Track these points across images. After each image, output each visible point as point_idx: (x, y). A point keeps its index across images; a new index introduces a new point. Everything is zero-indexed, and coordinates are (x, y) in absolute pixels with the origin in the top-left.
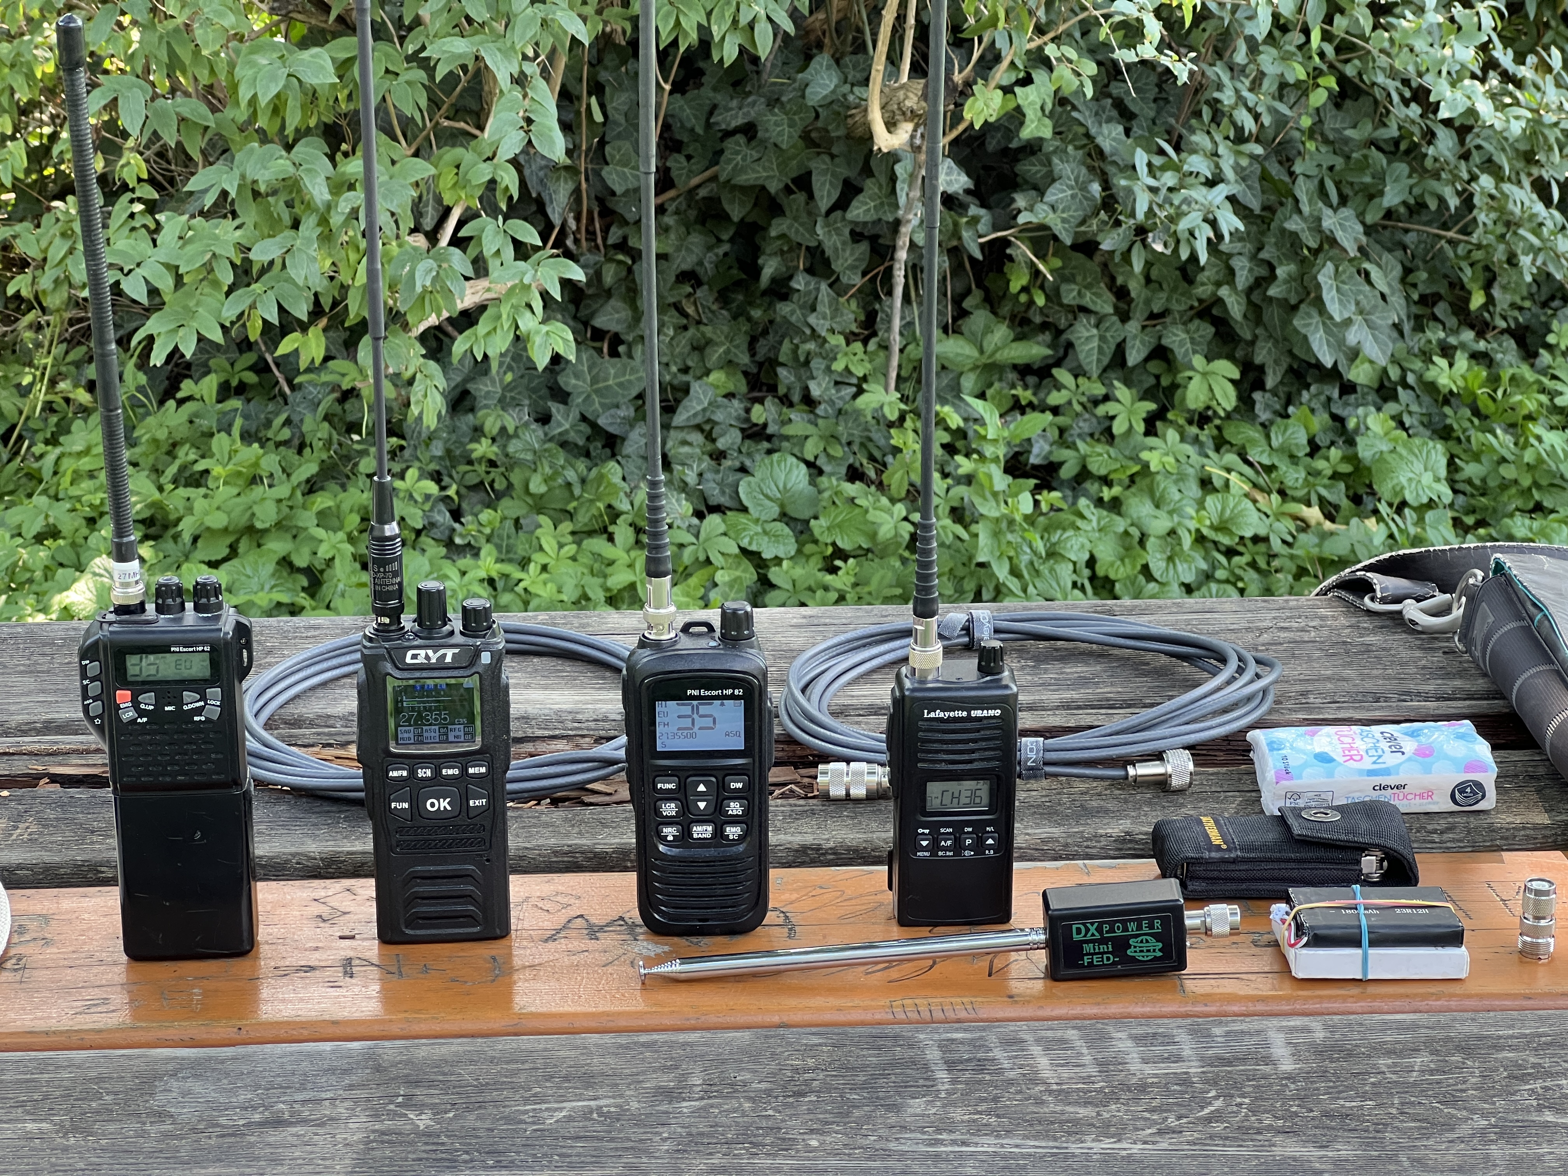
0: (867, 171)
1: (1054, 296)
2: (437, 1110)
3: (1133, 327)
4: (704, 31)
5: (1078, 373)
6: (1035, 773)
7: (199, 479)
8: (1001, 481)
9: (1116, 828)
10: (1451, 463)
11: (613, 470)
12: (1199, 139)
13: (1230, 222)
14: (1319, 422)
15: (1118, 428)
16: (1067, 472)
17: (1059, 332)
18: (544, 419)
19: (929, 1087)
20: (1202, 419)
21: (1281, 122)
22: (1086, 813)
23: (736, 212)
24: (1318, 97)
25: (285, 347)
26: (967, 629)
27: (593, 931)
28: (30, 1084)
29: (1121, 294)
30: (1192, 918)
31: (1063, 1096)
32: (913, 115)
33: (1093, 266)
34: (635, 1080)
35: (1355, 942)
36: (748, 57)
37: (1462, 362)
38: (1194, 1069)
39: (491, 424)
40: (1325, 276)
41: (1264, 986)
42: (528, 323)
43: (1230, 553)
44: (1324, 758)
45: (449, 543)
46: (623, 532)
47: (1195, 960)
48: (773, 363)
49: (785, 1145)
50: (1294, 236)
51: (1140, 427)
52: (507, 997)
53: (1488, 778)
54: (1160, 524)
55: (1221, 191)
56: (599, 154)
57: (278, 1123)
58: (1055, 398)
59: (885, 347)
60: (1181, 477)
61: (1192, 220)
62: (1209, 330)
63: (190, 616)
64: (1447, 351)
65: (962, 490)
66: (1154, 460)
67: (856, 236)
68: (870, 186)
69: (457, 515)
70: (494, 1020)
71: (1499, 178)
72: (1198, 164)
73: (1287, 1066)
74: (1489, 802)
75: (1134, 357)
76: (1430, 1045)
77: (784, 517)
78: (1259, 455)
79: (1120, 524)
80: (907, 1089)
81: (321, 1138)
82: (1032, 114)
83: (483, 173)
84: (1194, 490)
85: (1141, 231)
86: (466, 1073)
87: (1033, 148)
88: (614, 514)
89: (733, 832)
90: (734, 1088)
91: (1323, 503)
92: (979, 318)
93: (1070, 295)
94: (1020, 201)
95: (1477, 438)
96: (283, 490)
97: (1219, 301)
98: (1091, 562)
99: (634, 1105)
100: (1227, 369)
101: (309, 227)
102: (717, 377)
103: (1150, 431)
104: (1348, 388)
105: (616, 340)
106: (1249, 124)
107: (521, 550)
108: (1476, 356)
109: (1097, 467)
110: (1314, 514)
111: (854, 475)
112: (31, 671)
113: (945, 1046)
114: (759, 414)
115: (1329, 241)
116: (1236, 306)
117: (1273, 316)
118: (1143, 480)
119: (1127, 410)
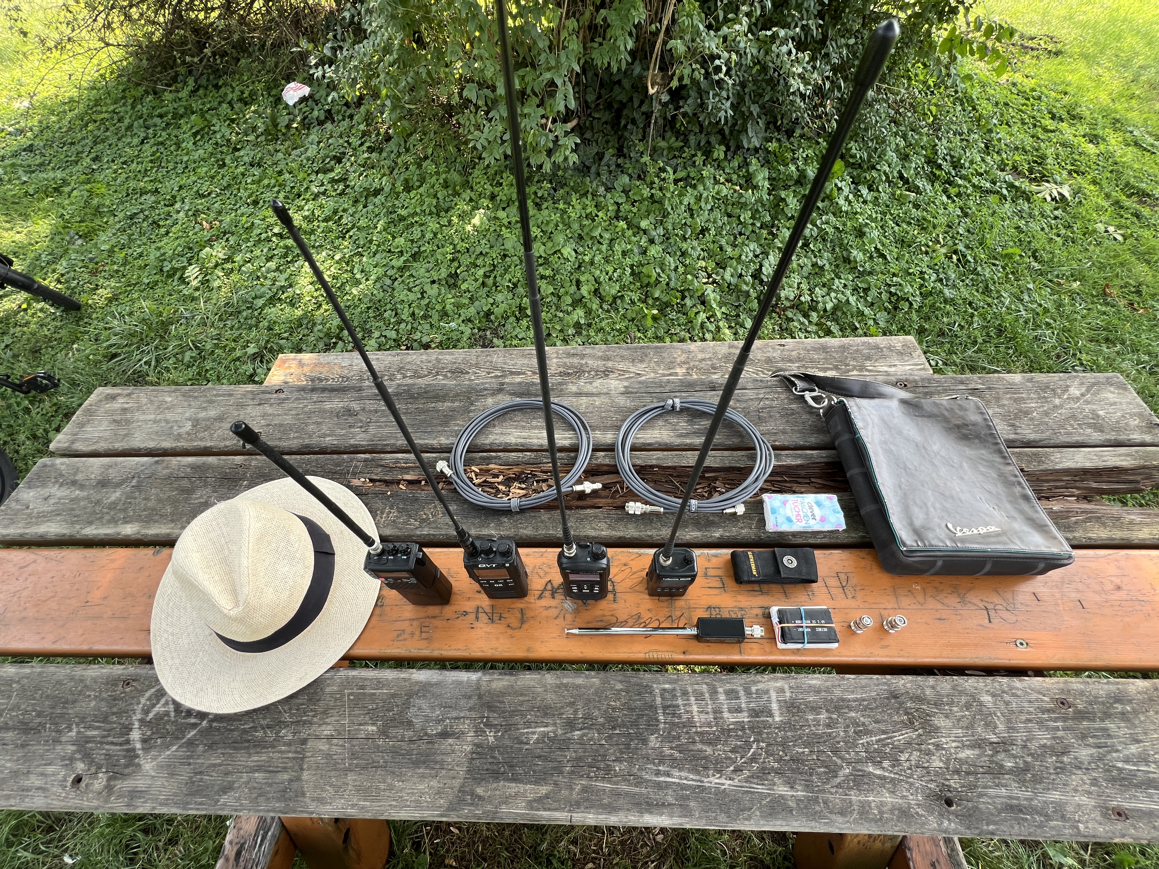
0: (646, 98)
1: (686, 128)
2: (496, 730)
3: (703, 136)
4: (609, 64)
5: (689, 148)
10: (769, 174)
11: (588, 179)
13: (730, 112)
14: (741, 159)
15: (697, 164)
17: (686, 136)
19: (657, 726)
20: (716, 161)
22: (708, 524)
24: (754, 71)
26: (673, 406)
27: (553, 592)
30: (747, 630)
31: (702, 736)
32: (658, 84)
33: (696, 121)
34: (560, 712)
36: (619, 69)
37: (774, 142)
38: (746, 719)
40: (749, 124)
41: (767, 650)
43: (719, 200)
44: (789, 520)
48: (623, 147)
50: (743, 112)
53: (842, 522)
54: (704, 193)
55: (729, 102)
56: (585, 91)
59: (648, 143)
60: (710, 179)
61: (722, 112)
62: (720, 137)
64: (771, 139)
66: (704, 173)
67: (643, 115)
68: (647, 101)
69: (555, 191)
72: (724, 94)
73: (777, 719)
75: (702, 144)
77: (624, 191)
78: (727, 171)
79: (696, 193)
80: (649, 727)
81: (458, 748)
82: (686, 77)
83: (557, 108)
84: (712, 181)
85: (709, 114)
87: (685, 86)
88: (588, 191)
89: (596, 591)
91: (740, 185)
92: (668, 134)
93: (690, 127)
94: (681, 104)
95: (776, 165)
97: (724, 130)
98: (689, 204)
99: (560, 732)
100: (723, 147)
102: (610, 150)
103: (704, 165)
104: (749, 151)
105: (589, 141)
107: (568, 201)
108: (777, 140)
109: (692, 175)
110: (738, 188)
111: (639, 178)
113: (662, 694)
114: (620, 161)
115: (751, 113)
116: (727, 131)
117: (735, 133)
118: (701, 179)
119: (699, 159)
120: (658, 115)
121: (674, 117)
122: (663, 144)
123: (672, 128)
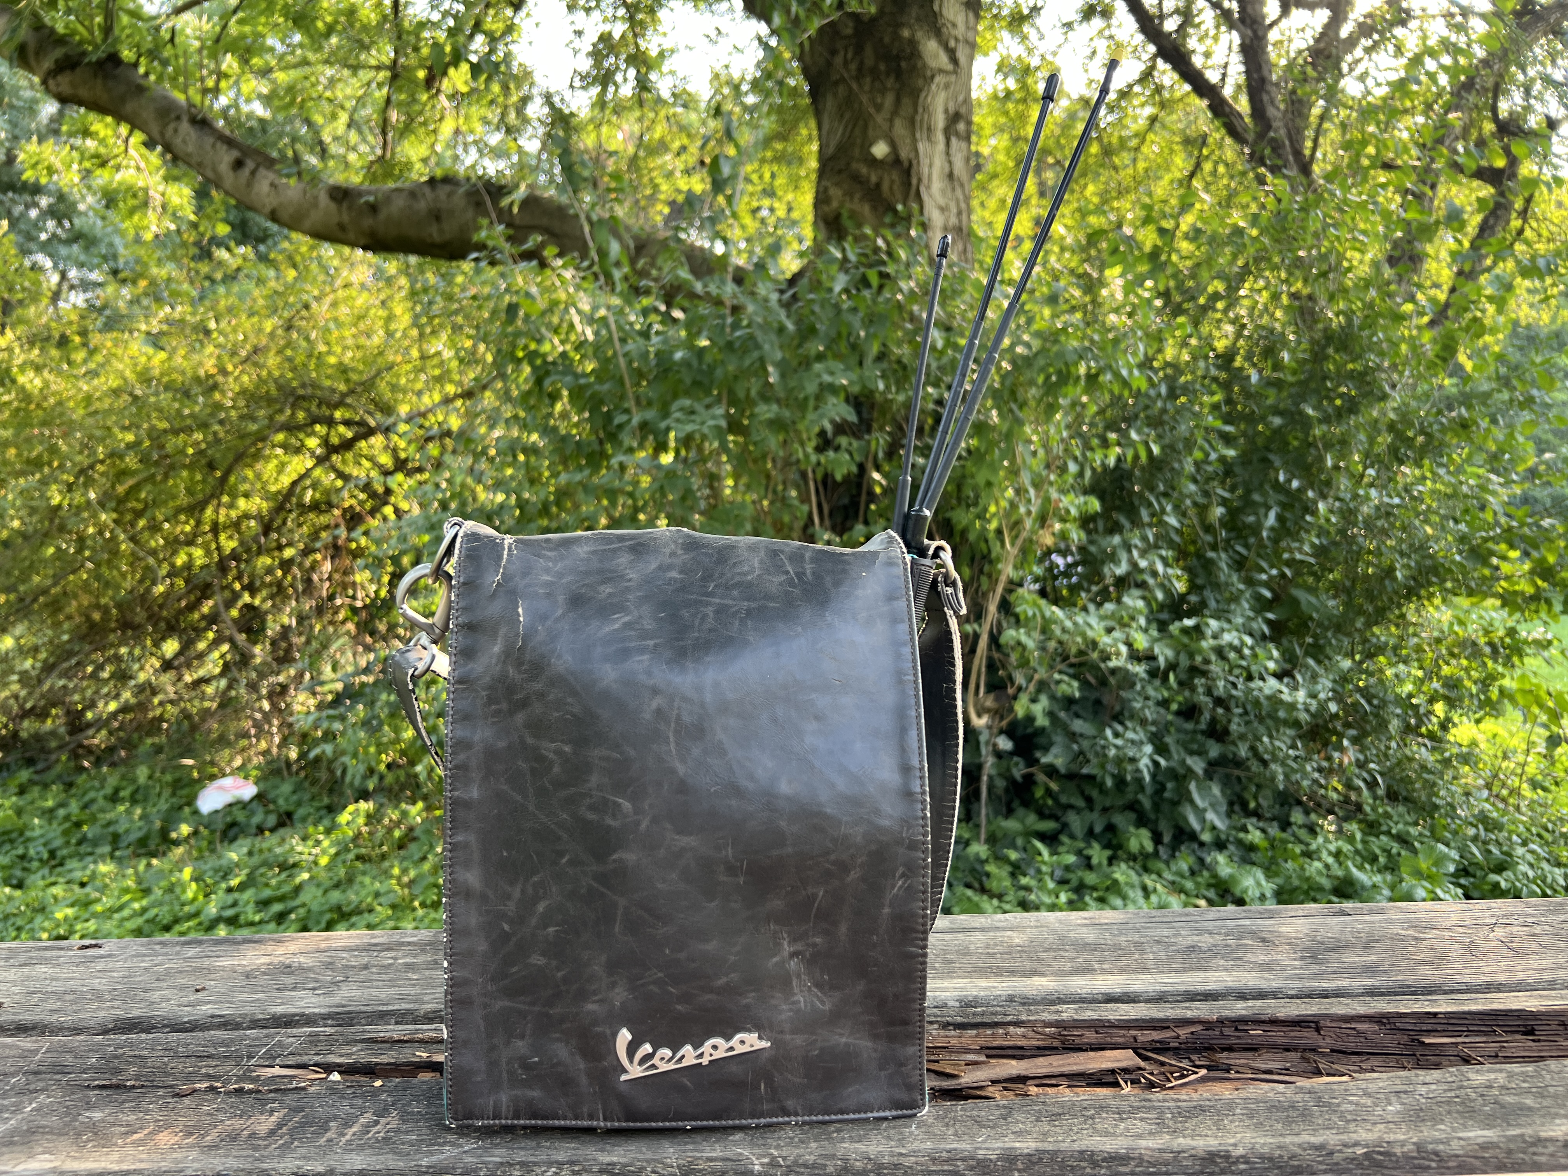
1: (1057, 800)
3: (1096, 814)
5: (1072, 837)
14: (1191, 860)
15: (1095, 862)
17: (1059, 817)
20: (1137, 857)
29: (1088, 798)
32: (990, 711)
33: (1075, 784)
40: (1193, 787)
51: (1105, 862)
58: (1061, 849)
59: (978, 826)
60: (1133, 886)
62: (1132, 816)
65: (1022, 893)
66: (1117, 878)
72: (1130, 734)
75: (1098, 829)
78: (1167, 875)
82: (1038, 716)
84: (1140, 893)
87: (1043, 730)
91: (1206, 899)
92: (1021, 811)
93: (1064, 799)
94: (1038, 754)
95: (1277, 865)
97: (1138, 802)
100: (1147, 833)
103: (1112, 863)
104: (1202, 844)
106: (1149, 717)
108: (1259, 829)
109: (1088, 882)
110: (1203, 904)
111: (968, 886)
115: (1190, 770)
116: (1147, 803)
117: (1165, 807)
118: (1114, 887)
119: (1098, 854)
120: (993, 772)
121: (1029, 779)
122: (1011, 825)
123: (1028, 802)
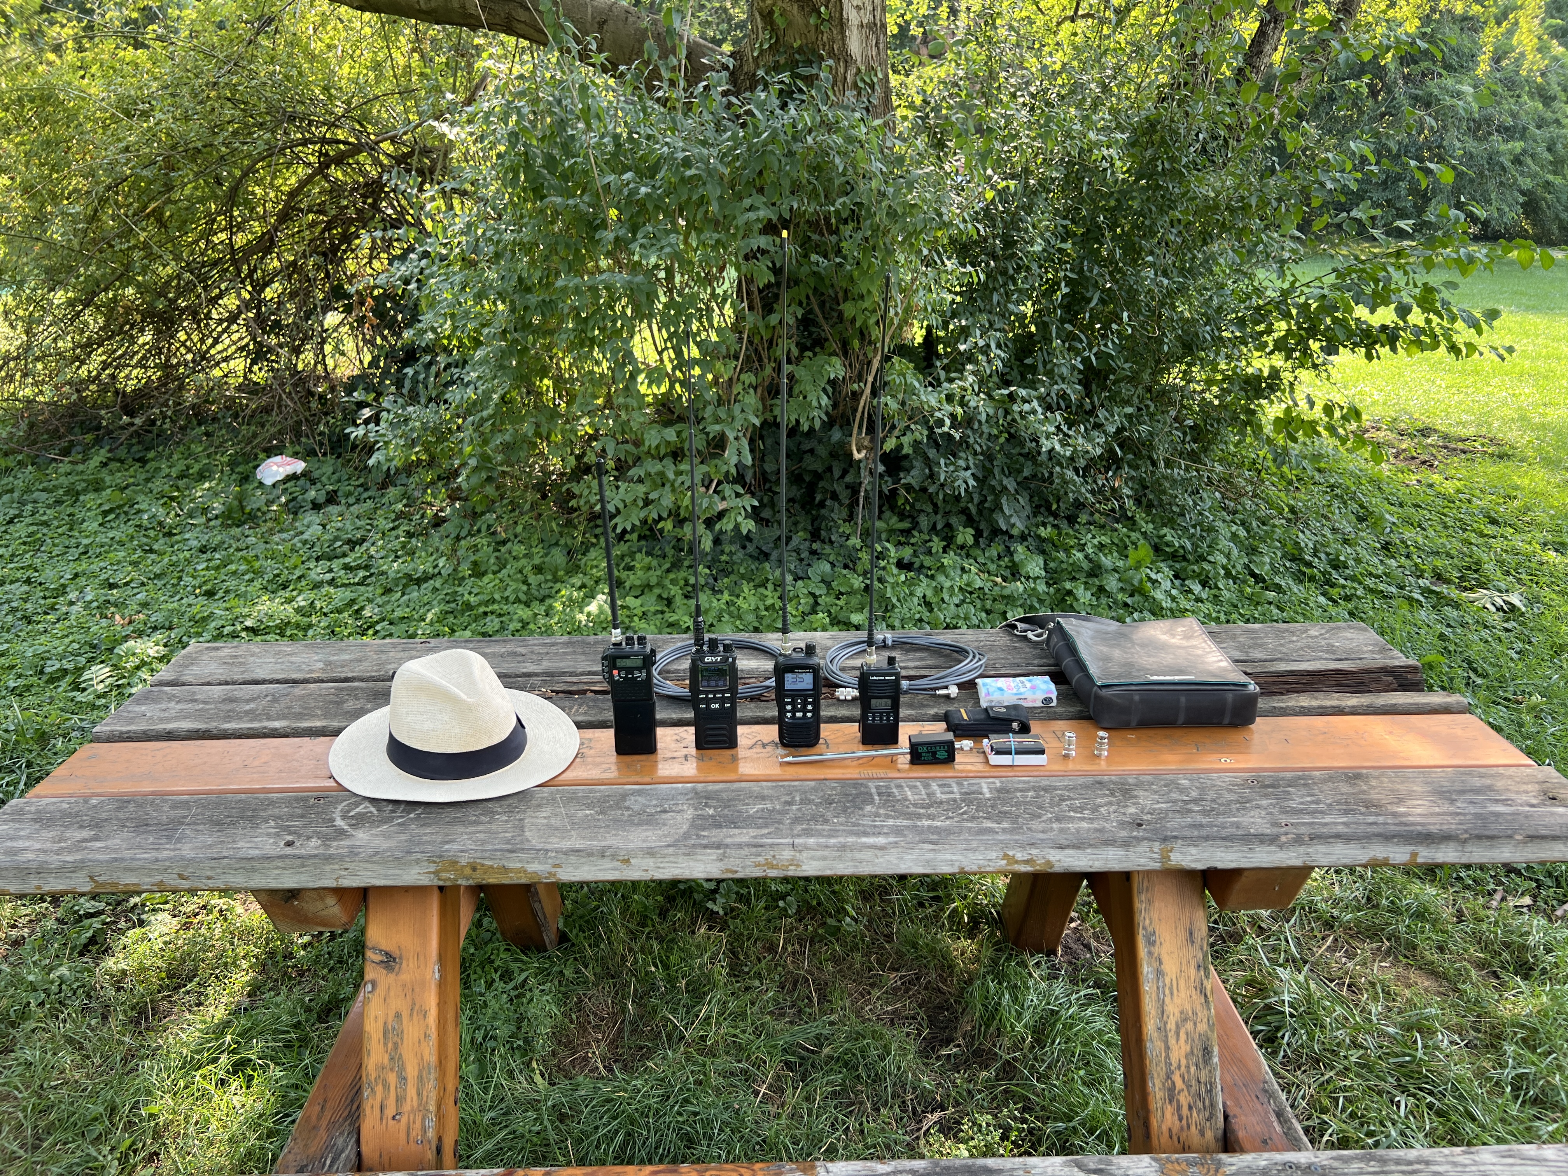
0: (851, 466)
1: (912, 506)
2: (715, 808)
3: (939, 516)
4: (798, 421)
5: (920, 532)
6: (906, 692)
7: (630, 568)
8: (895, 571)
9: (932, 712)
10: (1045, 564)
11: (767, 565)
12: (962, 454)
13: (972, 482)
14: (1001, 548)
15: (934, 550)
16: (916, 566)
17: (914, 519)
18: (744, 547)
19: (872, 802)
20: (962, 547)
21: (989, 448)
22: (923, 706)
23: (807, 479)
24: (1002, 440)
25: (660, 526)
26: (884, 641)
27: (764, 746)
28: (587, 798)
29: (935, 505)
30: (957, 745)
31: (915, 805)
32: (866, 448)
33: (926, 496)
34: (778, 798)
35: (1010, 753)
36: (812, 429)
37: (1049, 529)
38: (958, 796)
39: (727, 550)
40: (1004, 501)
41: (980, 767)
42: (740, 519)
43: (971, 593)
44: (1000, 689)
45: (713, 589)
46: (770, 586)
47: (958, 757)
48: (819, 529)
49: (826, 821)
50: (993, 487)
52: (736, 769)
53: (1054, 696)
54: (948, 584)
55: (969, 472)
56: (762, 459)
57: (665, 811)
58: (913, 541)
60: (955, 568)
61: (959, 482)
62: (965, 518)
63: (636, 646)
64: (1044, 525)
65: (882, 572)
66: (946, 562)
67: (847, 487)
68: (852, 471)
69: (716, 580)
70: (732, 777)
71: (1062, 467)
72: (961, 463)
73: (988, 795)
74: (1054, 704)
75: (939, 527)
76: (1034, 789)
77: (823, 581)
78: (981, 560)
79: (934, 584)
80: (864, 802)
81: (679, 817)
82: (906, 446)
83: (724, 468)
84: (959, 572)
85: (942, 485)
86: (724, 795)
87: (907, 456)
88: (768, 580)
89: (809, 715)
90: (810, 801)
91: (1002, 577)
92: (887, 514)
93: (918, 506)
94: (902, 475)
95: (1054, 554)
96: (659, 573)
98: (924, 597)
99: (778, 807)
100: (971, 531)
101: (668, 487)
102: (800, 533)
103: (945, 552)
104: (1011, 537)
105: (768, 521)
106: (979, 449)
107: (737, 591)
108: (1054, 526)
109: (927, 564)
110: (999, 580)
111: (846, 567)
112: (583, 653)
113: (877, 787)
114: (815, 546)
115: (1005, 487)
116: (973, 510)
117: (985, 512)
118: (941, 568)
119: (937, 544)
120: (869, 488)
121: (894, 492)
122: (879, 524)
123: (893, 508)
